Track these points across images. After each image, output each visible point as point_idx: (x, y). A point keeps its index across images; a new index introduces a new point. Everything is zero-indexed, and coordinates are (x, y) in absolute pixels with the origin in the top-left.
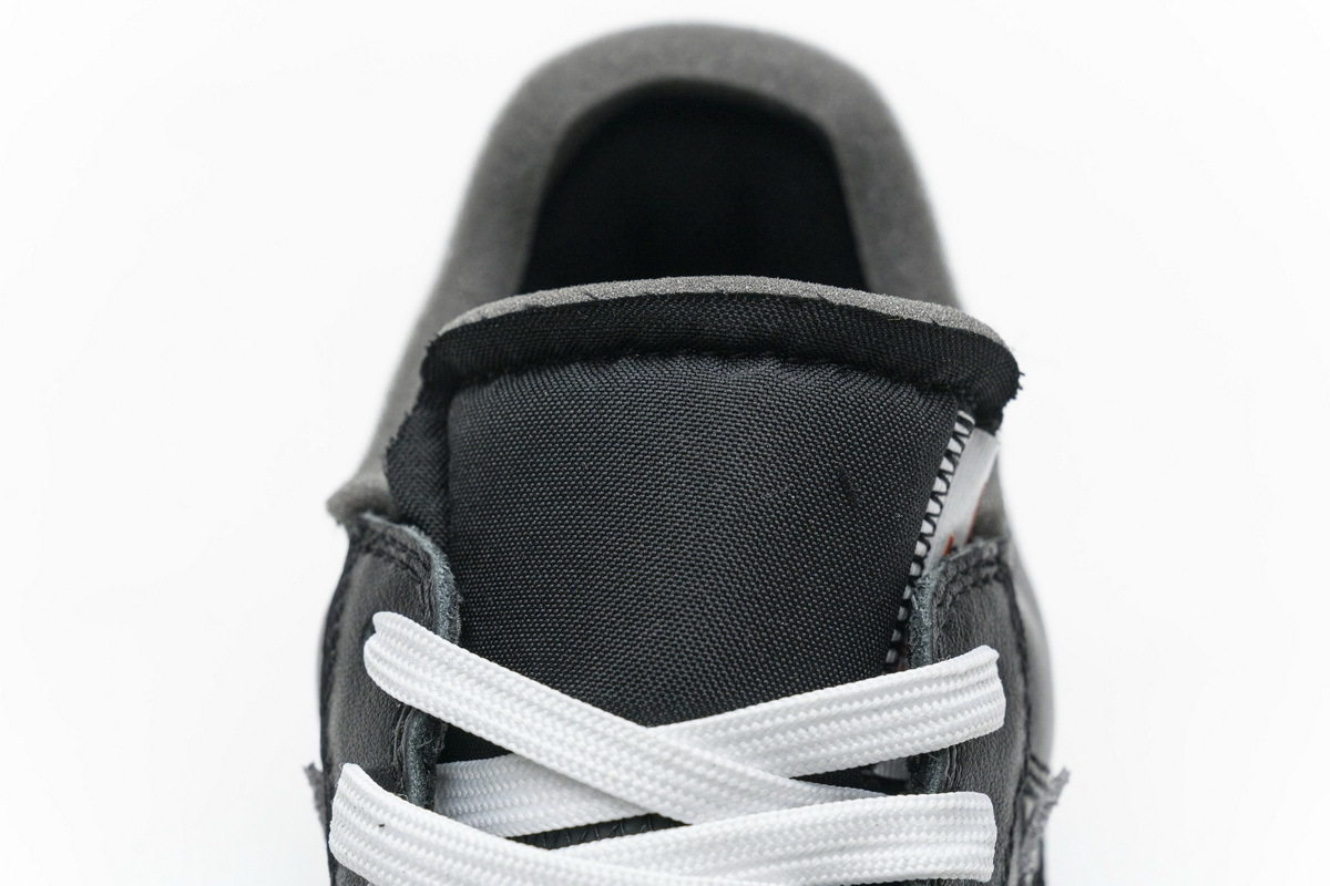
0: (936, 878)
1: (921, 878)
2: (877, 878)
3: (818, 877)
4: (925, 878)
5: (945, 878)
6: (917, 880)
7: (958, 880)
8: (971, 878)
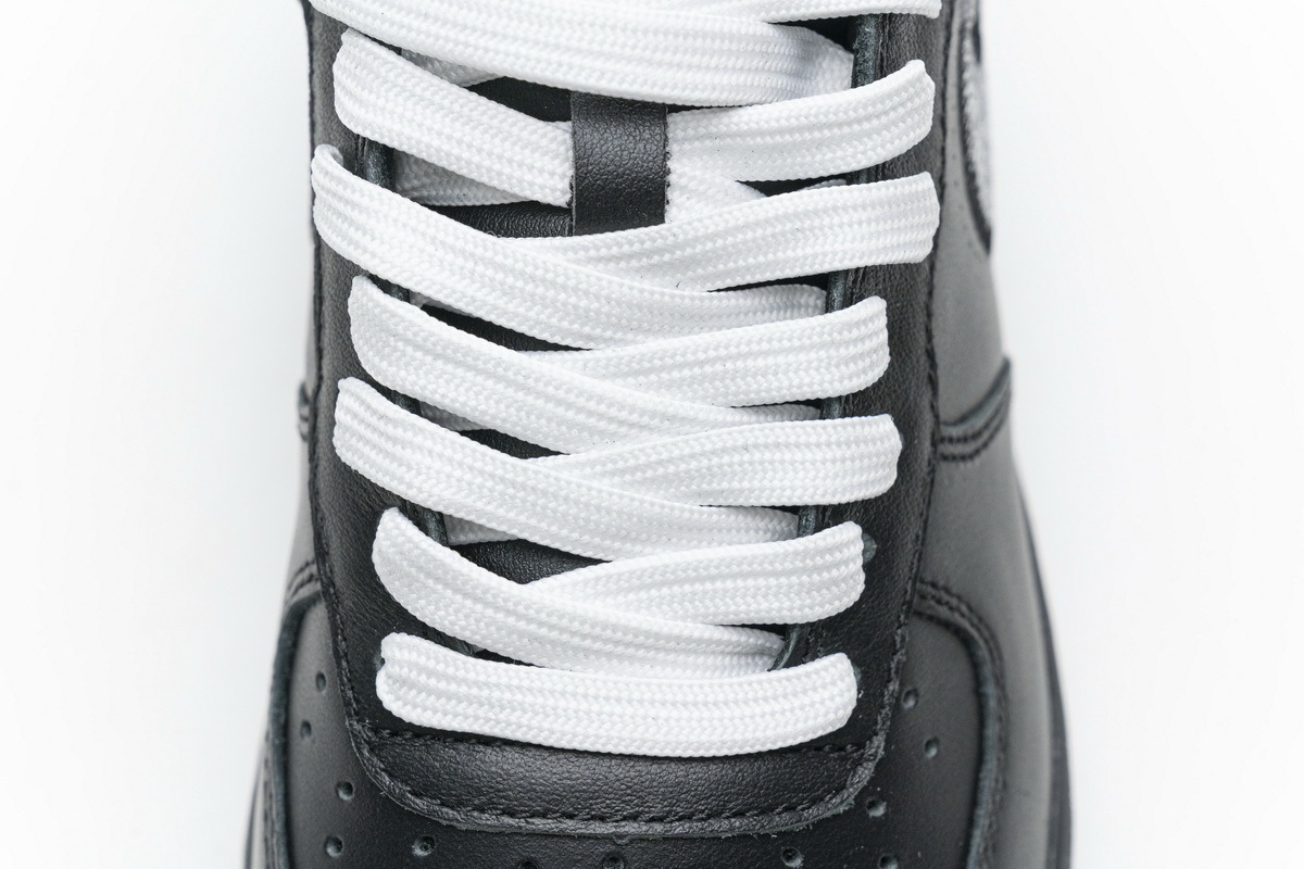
0: (888, 12)
1: (874, 13)
2: (833, 14)
3: (777, 11)
4: (878, 13)
5: (897, 12)
6: (870, 15)
7: (908, 15)
8: (921, 13)
